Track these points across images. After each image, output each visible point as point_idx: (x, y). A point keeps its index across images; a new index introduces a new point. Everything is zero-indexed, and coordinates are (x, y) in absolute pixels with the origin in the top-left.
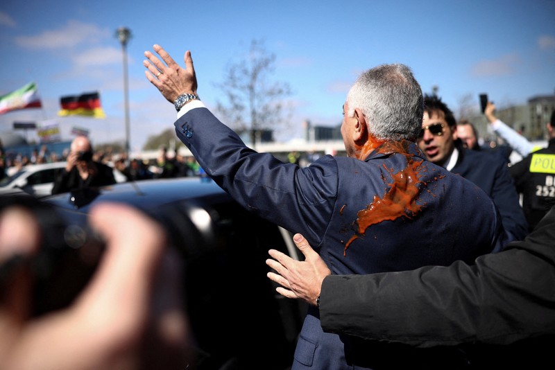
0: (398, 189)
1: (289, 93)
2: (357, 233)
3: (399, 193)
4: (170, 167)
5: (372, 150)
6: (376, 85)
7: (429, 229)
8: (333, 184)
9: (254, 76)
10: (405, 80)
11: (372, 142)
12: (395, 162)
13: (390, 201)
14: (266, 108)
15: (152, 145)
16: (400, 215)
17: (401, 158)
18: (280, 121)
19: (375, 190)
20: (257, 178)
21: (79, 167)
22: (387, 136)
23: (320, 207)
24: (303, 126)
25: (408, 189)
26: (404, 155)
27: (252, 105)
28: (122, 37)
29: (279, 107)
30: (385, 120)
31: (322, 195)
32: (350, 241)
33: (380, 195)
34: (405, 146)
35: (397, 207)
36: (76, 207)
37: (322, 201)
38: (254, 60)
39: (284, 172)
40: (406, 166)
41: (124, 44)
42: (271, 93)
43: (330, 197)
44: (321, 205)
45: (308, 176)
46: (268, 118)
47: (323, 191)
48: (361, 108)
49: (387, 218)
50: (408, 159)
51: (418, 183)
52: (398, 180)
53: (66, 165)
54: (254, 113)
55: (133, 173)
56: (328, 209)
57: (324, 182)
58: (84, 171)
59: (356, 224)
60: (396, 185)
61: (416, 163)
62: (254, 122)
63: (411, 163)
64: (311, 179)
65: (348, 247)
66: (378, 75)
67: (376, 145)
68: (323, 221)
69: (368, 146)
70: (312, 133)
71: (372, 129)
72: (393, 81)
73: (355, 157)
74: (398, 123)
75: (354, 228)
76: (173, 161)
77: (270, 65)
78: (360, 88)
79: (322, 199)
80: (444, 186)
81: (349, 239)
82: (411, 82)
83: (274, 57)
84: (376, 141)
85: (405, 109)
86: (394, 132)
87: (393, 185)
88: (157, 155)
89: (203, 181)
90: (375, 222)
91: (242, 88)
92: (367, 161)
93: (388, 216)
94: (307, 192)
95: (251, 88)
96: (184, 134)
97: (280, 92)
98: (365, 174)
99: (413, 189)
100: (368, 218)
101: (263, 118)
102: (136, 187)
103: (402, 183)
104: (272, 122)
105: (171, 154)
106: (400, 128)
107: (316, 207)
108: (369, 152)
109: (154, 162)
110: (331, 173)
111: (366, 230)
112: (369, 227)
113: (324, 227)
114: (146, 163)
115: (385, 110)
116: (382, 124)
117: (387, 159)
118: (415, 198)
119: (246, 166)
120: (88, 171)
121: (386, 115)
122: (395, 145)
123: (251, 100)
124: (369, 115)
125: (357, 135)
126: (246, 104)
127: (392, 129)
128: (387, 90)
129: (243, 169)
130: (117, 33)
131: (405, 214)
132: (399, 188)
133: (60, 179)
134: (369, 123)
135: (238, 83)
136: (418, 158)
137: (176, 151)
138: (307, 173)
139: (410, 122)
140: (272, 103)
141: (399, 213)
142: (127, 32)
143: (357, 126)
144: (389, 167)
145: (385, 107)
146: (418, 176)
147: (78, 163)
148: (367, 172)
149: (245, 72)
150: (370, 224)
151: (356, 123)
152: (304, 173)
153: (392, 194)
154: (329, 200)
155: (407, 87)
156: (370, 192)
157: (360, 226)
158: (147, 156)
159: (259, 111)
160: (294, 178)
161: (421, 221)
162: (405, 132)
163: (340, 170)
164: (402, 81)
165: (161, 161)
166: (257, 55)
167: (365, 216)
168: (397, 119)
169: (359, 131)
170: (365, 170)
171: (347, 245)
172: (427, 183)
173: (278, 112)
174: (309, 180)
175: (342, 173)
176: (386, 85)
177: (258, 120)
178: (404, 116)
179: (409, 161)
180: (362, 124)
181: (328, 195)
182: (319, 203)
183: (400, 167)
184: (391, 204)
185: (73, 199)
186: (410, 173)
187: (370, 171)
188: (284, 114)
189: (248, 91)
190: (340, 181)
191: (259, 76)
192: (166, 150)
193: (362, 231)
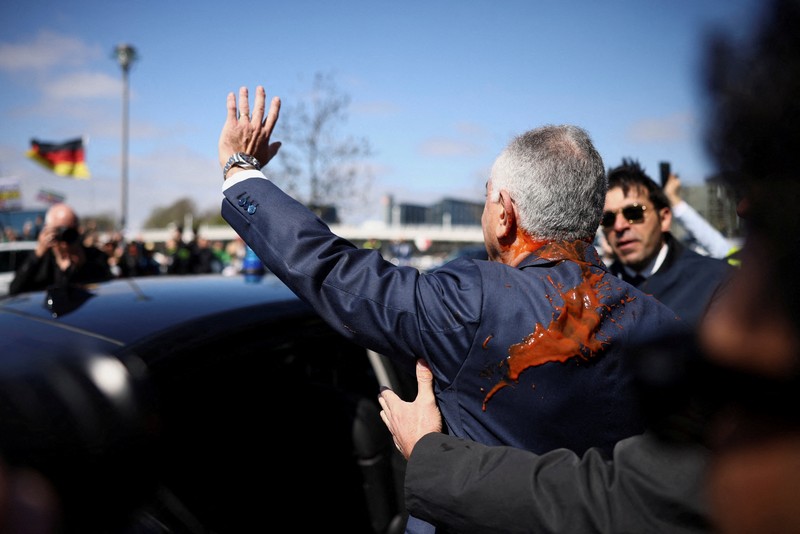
0: (570, 316)
1: (367, 153)
2: (507, 379)
3: (572, 322)
4: (184, 254)
5: (526, 253)
6: (533, 156)
7: (611, 377)
8: (475, 302)
9: (318, 125)
10: (577, 151)
11: (526, 242)
12: (565, 273)
13: (559, 333)
14: (332, 173)
15: (158, 221)
16: (573, 355)
17: (573, 267)
18: (352, 194)
19: (536, 316)
20: (358, 288)
21: (56, 250)
22: (546, 235)
23: (452, 337)
24: (383, 203)
25: (585, 315)
26: (578, 264)
27: (312, 169)
28: (122, 58)
29: (352, 173)
30: (543, 210)
31: (458, 318)
32: (494, 390)
33: (544, 322)
34: (580, 249)
35: (569, 344)
36: (55, 315)
37: (458, 328)
38: (318, 103)
39: (399, 280)
40: (581, 279)
41: (126, 68)
42: (342, 152)
43: (470, 323)
44: (454, 333)
45: (437, 288)
46: (335, 189)
47: (460, 313)
48: (509, 190)
49: (554, 358)
50: (584, 270)
51: (599, 306)
52: (569, 302)
53: (37, 247)
54: (314, 181)
55: (131, 262)
56: (464, 341)
57: (461, 298)
58: (63, 258)
59: (507, 365)
60: (567, 308)
61: (594, 277)
62: (315, 194)
63: (588, 277)
64: (440, 294)
65: (490, 399)
66: (536, 142)
67: (531, 247)
68: (455, 356)
69: (520, 247)
70: (397, 213)
71: (525, 222)
72: (557, 153)
73: (500, 261)
74: (562, 215)
75: (502, 371)
76: (192, 246)
77: (341, 111)
78: (508, 160)
79: (458, 325)
80: (633, 313)
81: (493, 385)
82: (586, 153)
83: (347, 100)
84: (532, 241)
85: (574, 195)
86: (557, 228)
87: (563, 310)
88: (168, 236)
89: (247, 281)
90: (534, 363)
91: (299, 143)
92: (521, 269)
93: (555, 355)
94: (434, 313)
95: (312, 143)
96: (242, 209)
97: (355, 151)
98: (521, 289)
99: (591, 317)
100: (524, 356)
101: (328, 188)
102: (135, 287)
103: (576, 308)
104: (340, 195)
105: (188, 236)
106: (566, 223)
107: (447, 335)
108: (522, 256)
109: (160, 247)
110: (471, 285)
111: (519, 375)
112: (525, 370)
113: (456, 366)
114: (150, 247)
115: (544, 195)
116: (540, 216)
117: (551, 268)
118: (596, 329)
119: (341, 267)
120: (70, 258)
121: (545, 202)
122: (564, 247)
123: (312, 161)
124: (521, 201)
125: (501, 230)
126: (304, 166)
127: (552, 225)
128: (548, 164)
129: (336, 271)
130: (117, 51)
131: (580, 354)
132: (572, 314)
133: (25, 268)
134: (521, 214)
135: (293, 136)
136: (598, 270)
137: (195, 231)
138: (434, 281)
139: (581, 214)
140: (343, 167)
141: (573, 351)
142: (130, 52)
143: (503, 216)
144: (556, 280)
145: (543, 190)
146: (599, 295)
147: (55, 244)
148: (525, 287)
149: (305, 119)
150: (526, 366)
151: (502, 212)
152: (429, 281)
153: (562, 323)
154: (468, 326)
155: (579, 161)
156: (529, 318)
157: (511, 368)
158: (151, 238)
159: (323, 177)
160: (415, 293)
161: (601, 366)
162: (574, 229)
163: (485, 281)
164: (572, 152)
165: (171, 245)
166: (323, 96)
167: (520, 353)
168: (561, 210)
169: (505, 224)
170: (522, 284)
171: (489, 395)
172: (612, 308)
173: (349, 180)
174: (437, 294)
175: (490, 286)
176: (546, 158)
177: (321, 191)
178: (572, 206)
179: (585, 273)
180: (508, 214)
181: (467, 319)
182: (451, 329)
183: (571, 282)
184: (559, 338)
185: (50, 302)
186: (586, 290)
187: (528, 284)
188: (359, 184)
189: (307, 148)
190: (485, 297)
191: (325, 126)
192: (181, 230)
193: (514, 376)
